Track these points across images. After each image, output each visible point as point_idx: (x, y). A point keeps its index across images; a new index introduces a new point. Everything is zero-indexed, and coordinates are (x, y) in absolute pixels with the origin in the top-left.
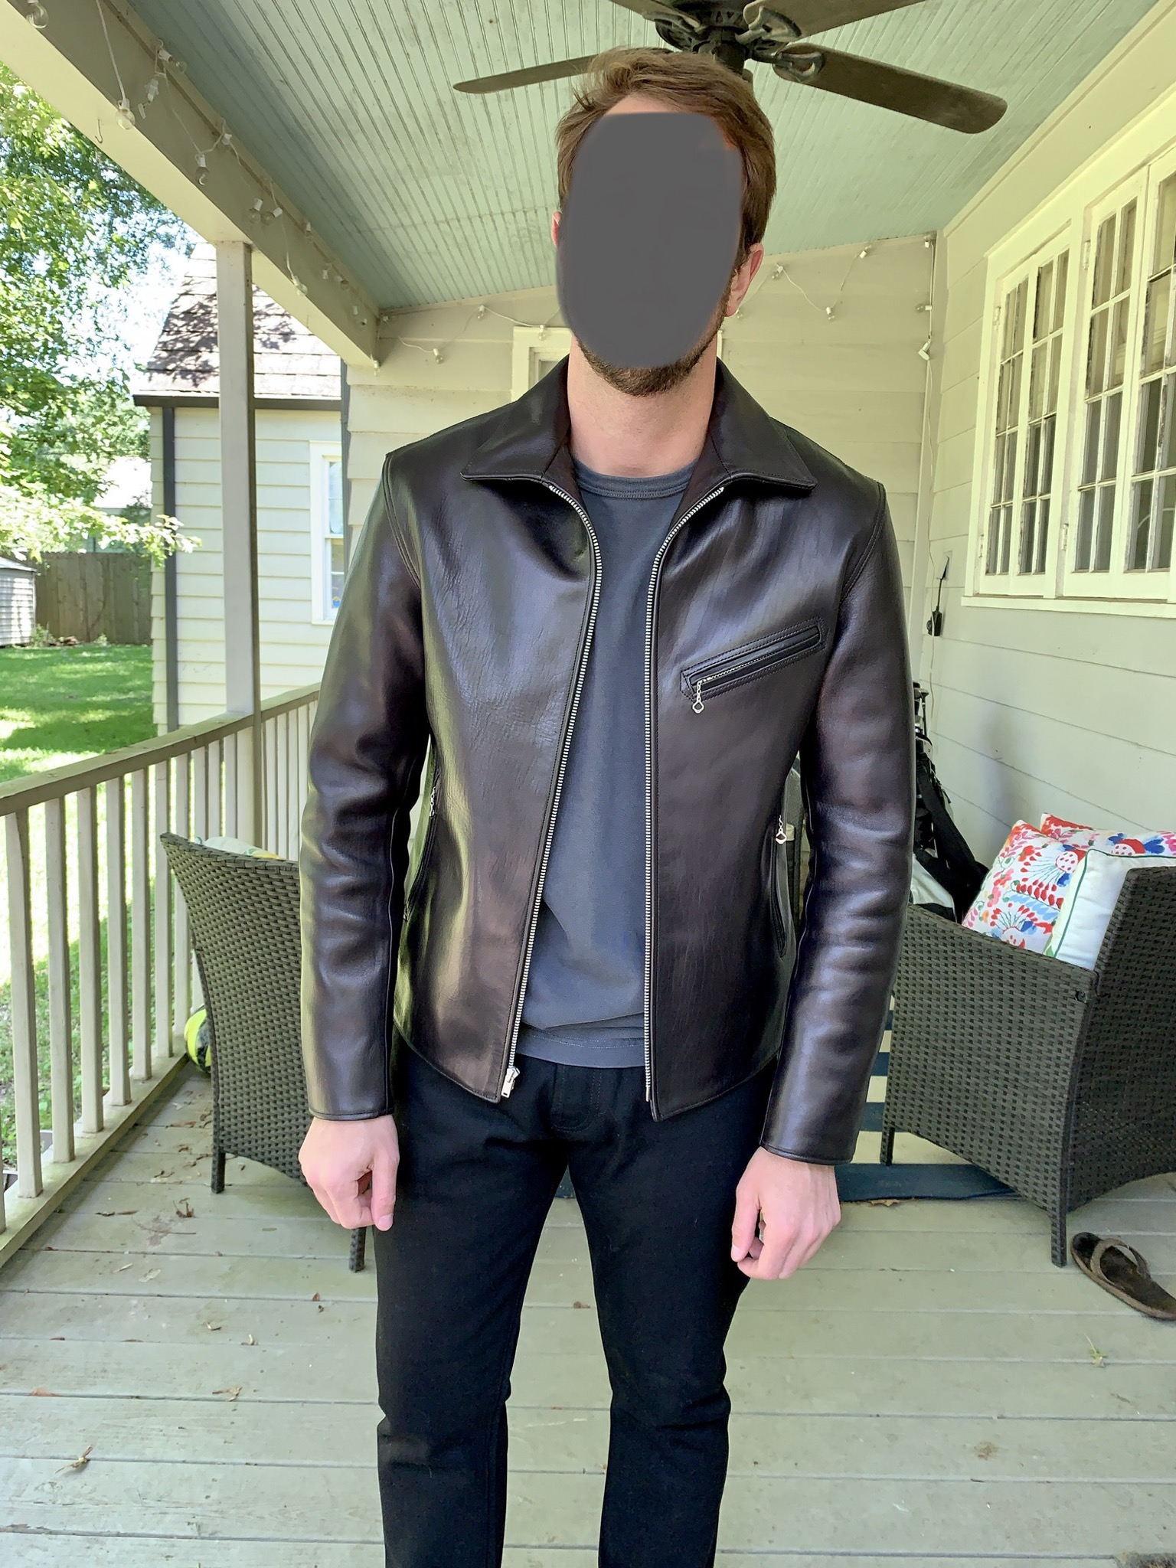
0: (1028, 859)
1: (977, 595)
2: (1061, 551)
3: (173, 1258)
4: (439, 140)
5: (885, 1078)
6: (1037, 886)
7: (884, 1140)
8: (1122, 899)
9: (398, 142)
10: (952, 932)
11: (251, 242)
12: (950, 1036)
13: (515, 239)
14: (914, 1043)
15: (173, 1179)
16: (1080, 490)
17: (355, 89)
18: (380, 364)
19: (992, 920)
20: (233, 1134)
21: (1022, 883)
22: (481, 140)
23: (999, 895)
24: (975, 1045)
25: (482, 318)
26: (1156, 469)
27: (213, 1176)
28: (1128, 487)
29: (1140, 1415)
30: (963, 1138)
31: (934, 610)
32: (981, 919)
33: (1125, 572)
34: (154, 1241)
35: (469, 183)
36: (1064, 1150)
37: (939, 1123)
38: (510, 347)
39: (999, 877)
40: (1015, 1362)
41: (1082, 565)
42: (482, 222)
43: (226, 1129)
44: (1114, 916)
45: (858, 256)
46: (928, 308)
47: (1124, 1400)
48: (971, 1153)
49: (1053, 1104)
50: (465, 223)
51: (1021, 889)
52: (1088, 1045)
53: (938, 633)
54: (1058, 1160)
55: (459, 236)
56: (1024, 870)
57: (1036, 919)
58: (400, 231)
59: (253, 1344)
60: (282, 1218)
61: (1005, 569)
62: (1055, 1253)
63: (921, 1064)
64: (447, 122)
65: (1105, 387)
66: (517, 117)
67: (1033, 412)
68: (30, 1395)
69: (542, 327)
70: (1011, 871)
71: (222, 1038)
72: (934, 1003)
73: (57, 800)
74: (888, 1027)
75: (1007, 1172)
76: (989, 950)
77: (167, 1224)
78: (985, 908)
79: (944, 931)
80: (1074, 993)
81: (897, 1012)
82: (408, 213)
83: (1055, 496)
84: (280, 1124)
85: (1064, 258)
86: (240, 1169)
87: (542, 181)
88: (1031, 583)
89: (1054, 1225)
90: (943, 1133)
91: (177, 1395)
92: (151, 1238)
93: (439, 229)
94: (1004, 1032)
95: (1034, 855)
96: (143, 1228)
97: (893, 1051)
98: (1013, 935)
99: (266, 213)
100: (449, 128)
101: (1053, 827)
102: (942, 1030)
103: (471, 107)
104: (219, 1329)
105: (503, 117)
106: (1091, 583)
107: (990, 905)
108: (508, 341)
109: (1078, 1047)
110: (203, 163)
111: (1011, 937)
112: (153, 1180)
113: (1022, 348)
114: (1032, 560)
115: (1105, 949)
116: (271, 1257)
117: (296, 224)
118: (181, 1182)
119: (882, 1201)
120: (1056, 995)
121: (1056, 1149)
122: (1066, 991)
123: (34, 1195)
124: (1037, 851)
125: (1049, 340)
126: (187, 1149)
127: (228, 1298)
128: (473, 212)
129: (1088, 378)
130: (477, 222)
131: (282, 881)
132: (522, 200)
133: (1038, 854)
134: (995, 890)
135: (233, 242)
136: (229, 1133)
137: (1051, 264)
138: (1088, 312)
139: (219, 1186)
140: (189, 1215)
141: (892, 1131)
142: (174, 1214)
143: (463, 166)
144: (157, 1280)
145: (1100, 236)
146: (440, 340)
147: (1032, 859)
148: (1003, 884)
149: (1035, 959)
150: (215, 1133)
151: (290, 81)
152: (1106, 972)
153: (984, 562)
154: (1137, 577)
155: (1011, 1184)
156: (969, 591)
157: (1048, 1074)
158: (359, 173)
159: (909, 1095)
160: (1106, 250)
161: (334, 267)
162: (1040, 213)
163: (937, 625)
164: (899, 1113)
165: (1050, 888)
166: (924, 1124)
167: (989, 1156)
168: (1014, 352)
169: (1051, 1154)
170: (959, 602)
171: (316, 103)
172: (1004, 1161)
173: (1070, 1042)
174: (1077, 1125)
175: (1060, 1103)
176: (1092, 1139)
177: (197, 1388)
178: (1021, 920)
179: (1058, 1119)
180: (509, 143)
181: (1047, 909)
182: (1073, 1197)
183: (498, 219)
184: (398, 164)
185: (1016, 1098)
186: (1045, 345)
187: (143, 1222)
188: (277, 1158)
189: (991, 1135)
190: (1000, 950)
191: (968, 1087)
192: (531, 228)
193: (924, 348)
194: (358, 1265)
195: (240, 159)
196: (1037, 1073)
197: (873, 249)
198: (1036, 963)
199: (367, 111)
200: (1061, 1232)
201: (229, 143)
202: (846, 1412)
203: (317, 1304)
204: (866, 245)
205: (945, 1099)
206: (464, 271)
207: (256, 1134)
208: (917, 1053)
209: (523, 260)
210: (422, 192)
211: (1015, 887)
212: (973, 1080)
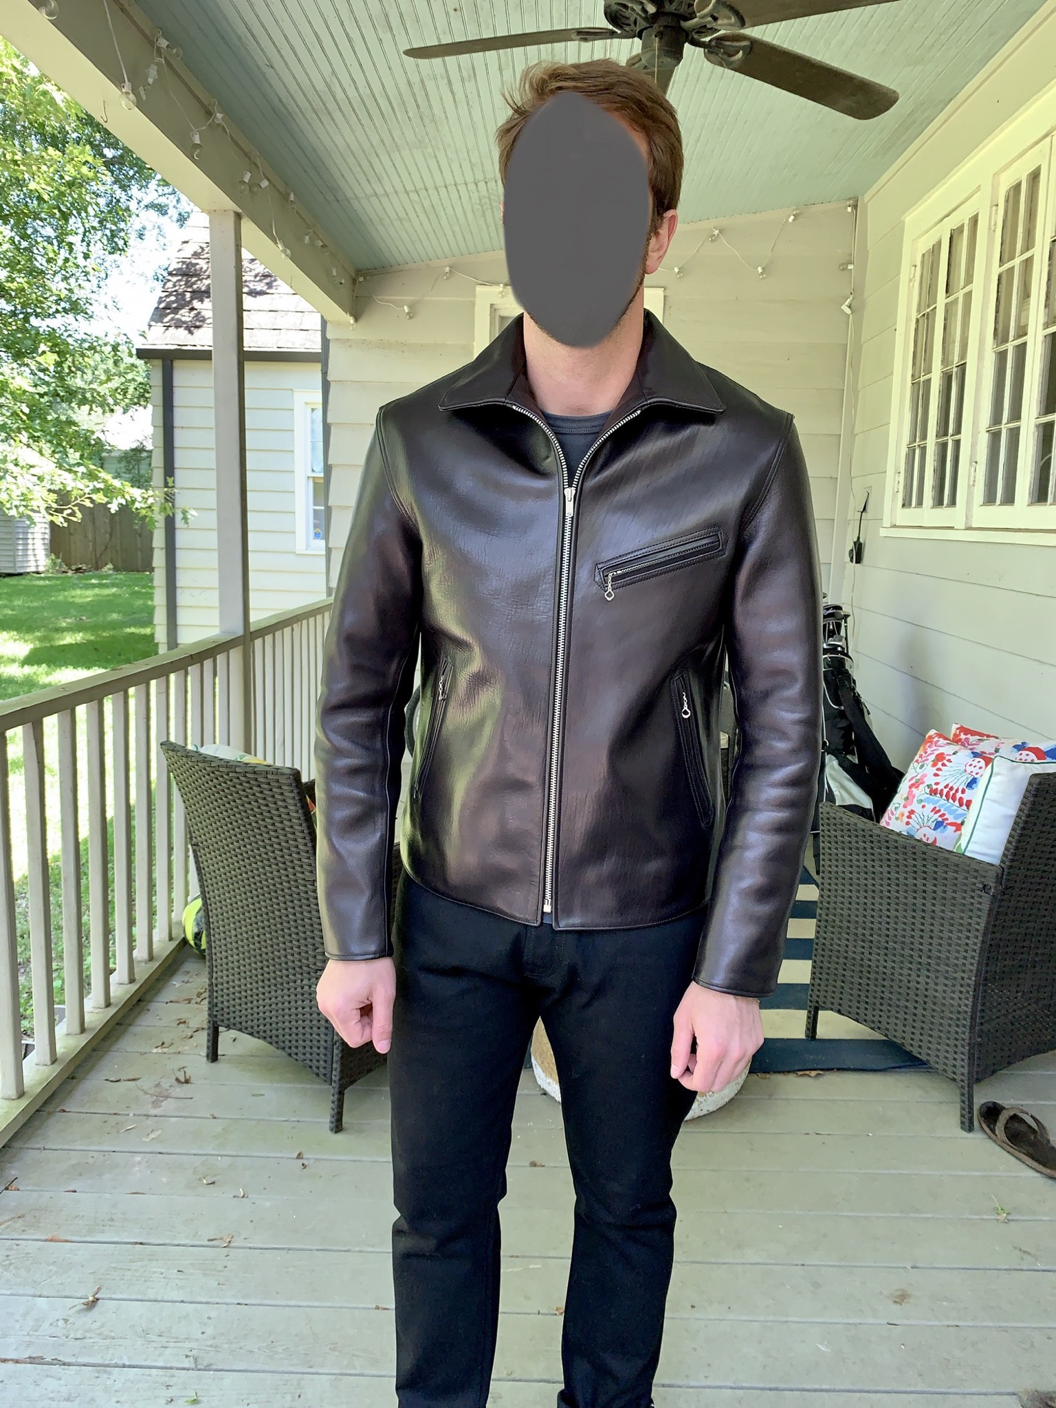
0: (940, 764)
1: (895, 526)
2: (971, 486)
3: (173, 1119)
4: (409, 118)
5: (810, 962)
6: (948, 789)
7: (809, 1017)
8: (1025, 800)
10: (871, 830)
11: (240, 211)
12: (869, 925)
13: (477, 207)
14: (836, 930)
15: (172, 1050)
16: (988, 431)
17: (334, 72)
18: (356, 320)
19: (907, 820)
20: (226, 1010)
21: (934, 787)
22: (447, 118)
23: (914, 796)
24: (892, 933)
25: (447, 278)
27: (208, 1047)
28: (1032, 429)
29: (1039, 1266)
30: (881, 1016)
31: (856, 540)
32: (897, 819)
33: (1029, 505)
34: (156, 1104)
35: (436, 157)
36: (972, 1027)
37: (859, 1002)
38: (473, 304)
39: (914, 781)
40: (927, 1218)
41: (990, 499)
42: (448, 192)
43: (219, 1005)
44: (1018, 816)
45: (787, 220)
46: (850, 267)
47: (1025, 1252)
48: (887, 1029)
49: (962, 986)
50: (432, 192)
51: (934, 792)
52: (994, 932)
53: (859, 560)
54: (967, 1036)
55: (427, 204)
56: (936, 775)
57: (947, 819)
58: (374, 200)
59: (243, 1197)
60: (270, 1085)
61: (920, 503)
62: (964, 1120)
63: (842, 949)
64: (416, 101)
65: (1011, 338)
66: (479, 96)
67: (945, 361)
68: (46, 1241)
69: (502, 285)
70: (925, 776)
71: (216, 924)
72: (854, 894)
73: (69, 711)
75: (920, 1047)
76: (904, 847)
77: (167, 1090)
78: (901, 809)
79: (863, 830)
80: (981, 886)
81: (821, 903)
82: (381, 184)
83: (965, 437)
84: (267, 1001)
85: (974, 221)
86: (232, 1041)
88: (943, 516)
89: (963, 1095)
90: (862, 1011)
91: (175, 1242)
92: (153, 1102)
93: (409, 197)
94: (918, 921)
95: (945, 761)
96: (146, 1093)
97: (817, 938)
98: (926, 834)
99: (253, 185)
100: (418, 106)
101: (963, 736)
102: (861, 919)
104: (213, 1183)
105: (466, 96)
106: (999, 515)
107: (905, 807)
108: (472, 299)
109: (985, 934)
110: (197, 140)
112: (155, 1051)
113: (936, 303)
114: (944, 495)
115: (1010, 846)
116: (259, 1120)
117: (280, 193)
118: (179, 1053)
119: (807, 1072)
120: (965, 888)
121: (964, 1026)
122: (974, 884)
123: (49, 1063)
124: (948, 758)
125: (960, 295)
126: (185, 1022)
127: (221, 1156)
128: (440, 183)
129: (996, 330)
130: (443, 191)
131: (269, 784)
133: (949, 761)
134: (910, 793)
135: (225, 211)
136: (222, 1009)
137: (962, 227)
138: (996, 270)
139: (213, 1056)
140: (187, 1082)
141: (816, 1010)
142: (173, 1080)
143: (430, 141)
144: (158, 1139)
145: (1007, 201)
146: (410, 298)
147: (944, 765)
148: (917, 787)
149: (946, 856)
150: (209, 1009)
151: (276, 66)
152: (1010, 867)
153: (901, 496)
154: (1040, 509)
155: (924, 1058)
156: (887, 523)
157: (957, 959)
159: (832, 977)
160: (1013, 213)
161: (314, 232)
162: (952, 180)
163: (858, 553)
164: (822, 993)
165: (960, 791)
166: (845, 1003)
167: (904, 1032)
168: (929, 307)
169: (960, 1031)
170: (878, 532)
171: (298, 84)
172: (917, 1037)
173: (977, 930)
174: (983, 1004)
175: (969, 985)
176: (998, 1017)
177: (194, 1236)
178: (933, 819)
179: (967, 999)
180: (472, 120)
181: (957, 810)
182: (980, 1069)
183: (462, 188)
184: (372, 139)
185: (928, 980)
186: (957, 299)
187: (145, 1088)
188: (265, 1031)
189: (906, 1013)
190: (914, 847)
191: (885, 970)
192: (492, 197)
193: (847, 303)
194: (337, 1127)
195: (231, 136)
196: (948, 958)
197: (800, 214)
198: (947, 859)
199: (345, 92)
200: (969, 1101)
201: (221, 121)
202: (773, 1262)
203: (301, 1162)
204: (794, 210)
205: (864, 981)
206: (431, 235)
207: (246, 1010)
208: (839, 939)
209: (484, 226)
210: (394, 164)
211: (928, 791)
212: (889, 964)
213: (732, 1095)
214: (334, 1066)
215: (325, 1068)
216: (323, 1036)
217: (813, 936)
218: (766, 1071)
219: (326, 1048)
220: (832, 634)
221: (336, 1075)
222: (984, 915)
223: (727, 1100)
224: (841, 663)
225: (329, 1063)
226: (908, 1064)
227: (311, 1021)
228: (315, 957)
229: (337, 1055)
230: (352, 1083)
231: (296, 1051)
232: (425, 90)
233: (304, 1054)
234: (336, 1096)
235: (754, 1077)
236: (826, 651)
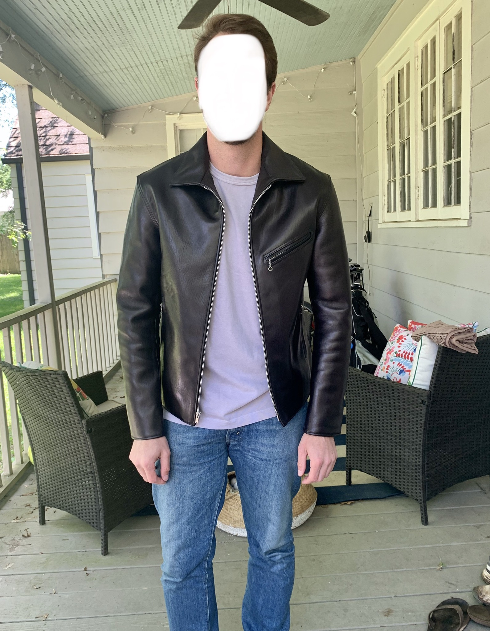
0: (401, 341)
1: (385, 222)
2: (417, 199)
3: (20, 557)
4: (115, 31)
5: (345, 446)
6: (405, 353)
7: (347, 474)
8: (438, 356)
9: (95, 33)
10: (367, 377)
11: (31, 84)
12: (371, 425)
13: (159, 74)
14: (356, 429)
15: (22, 520)
16: (423, 171)
17: (70, 10)
18: (105, 136)
19: (386, 370)
20: (47, 497)
21: (398, 353)
22: (134, 29)
23: (389, 359)
24: (381, 428)
25: (151, 112)
26: (452, 160)
27: (40, 517)
28: (442, 168)
29: (458, 590)
30: (380, 471)
31: (367, 231)
32: (382, 370)
33: (443, 207)
34: (11, 550)
35: (133, 50)
36: (423, 473)
37: (369, 464)
38: (165, 124)
39: (388, 351)
40: (403, 571)
41: (426, 206)
42: (143, 68)
43: (43, 495)
44: (435, 365)
45: (321, 71)
46: (354, 93)
47: (452, 584)
48: (384, 477)
49: (416, 452)
50: (135, 68)
51: (398, 356)
52: (429, 424)
53: (369, 241)
54: (421, 477)
55: (133, 74)
56: (399, 347)
57: (405, 369)
58: (105, 74)
59: (55, 594)
60: (72, 534)
61: (395, 210)
62: (423, 519)
63: (359, 438)
64: (117, 22)
65: (429, 123)
66: (149, 17)
67: (401, 137)
69: (178, 114)
70: (394, 347)
71: (37, 454)
72: (362, 410)
74: (344, 423)
75: (400, 485)
76: (383, 384)
77: (18, 542)
78: (383, 365)
79: (363, 378)
80: (421, 401)
81: (347, 416)
82: (107, 66)
83: (412, 175)
84: (66, 491)
85: (408, 65)
86: (51, 513)
87: (167, 47)
88: (406, 215)
89: (421, 507)
90: (371, 469)
91: (18, 620)
92: (10, 549)
93: (123, 72)
94: (393, 421)
95: (403, 339)
96: (7, 544)
97: (347, 434)
98: (395, 377)
99: (37, 71)
100: (118, 25)
101: (413, 326)
102: (367, 422)
103: (127, 15)
104: (40, 588)
105: (143, 18)
106: (430, 213)
107: (385, 364)
108: (164, 122)
109: (425, 425)
110: (1, 49)
111: (395, 378)
112: (13, 521)
113: (394, 108)
114: (406, 205)
115: (433, 380)
116: (65, 552)
117: (55, 74)
118: (25, 521)
119: (346, 502)
120: (413, 403)
121: (419, 472)
122: (417, 400)
124: (404, 337)
125: (405, 103)
126: (29, 505)
127: (44, 573)
128: (138, 63)
129: (422, 120)
130: (140, 68)
131: (52, 380)
132: (159, 56)
133: (405, 339)
134: (387, 356)
135: (23, 85)
136: (45, 497)
137: (403, 69)
138: (420, 90)
139: (43, 521)
140: (29, 536)
141: (350, 470)
142: (21, 536)
143: (128, 42)
144: (13, 568)
145: (422, 54)
146: (132, 123)
147: (402, 341)
148: (390, 354)
149: (403, 387)
150: (39, 497)
152: (434, 390)
153: (386, 207)
154: (448, 209)
155: (402, 490)
156: (381, 221)
157: (413, 439)
158: (80, 48)
159: (356, 453)
160: (425, 60)
161: (76, 92)
162: (396, 46)
163: (369, 237)
164: (352, 462)
165: (411, 354)
166: (363, 465)
167: (392, 478)
168: (392, 110)
169: (417, 475)
170: (377, 226)
171: (53, 17)
172: (398, 480)
173: (421, 424)
174: (428, 461)
175: (420, 452)
176: (436, 466)
177: (28, 616)
178: (398, 369)
179: (419, 459)
180: (148, 29)
181: (409, 364)
182: (429, 493)
183: (150, 65)
184: (98, 43)
185: (401, 451)
186: (404, 106)
187: (6, 542)
188: (66, 507)
189: (392, 468)
190: (387, 384)
191: (380, 447)
192: (166, 69)
193: (354, 111)
194: (105, 552)
195: (20, 45)
196: (409, 439)
197: (327, 67)
198: (403, 389)
199: (78, 19)
200: (425, 510)
201: (14, 39)
202: (325, 601)
203: (86, 572)
204: (324, 65)
205: (371, 454)
206: (139, 91)
207: (56, 496)
208: (357, 433)
209: (165, 84)
210: (112, 55)
211: (395, 355)
212: (382, 444)
213: (307, 517)
214: (101, 521)
215: (96, 523)
216: (94, 507)
217: (345, 433)
218: (325, 503)
219: (96, 513)
220: (356, 279)
221: (102, 526)
222: (424, 416)
223: (305, 520)
224: (361, 293)
225: (99, 520)
226: (396, 494)
227: (88, 499)
228: (86, 467)
229: (102, 516)
230: (111, 529)
231: (82, 515)
232: (120, 16)
233: (86, 517)
234: (103, 537)
235: (319, 507)
236: (353, 288)
